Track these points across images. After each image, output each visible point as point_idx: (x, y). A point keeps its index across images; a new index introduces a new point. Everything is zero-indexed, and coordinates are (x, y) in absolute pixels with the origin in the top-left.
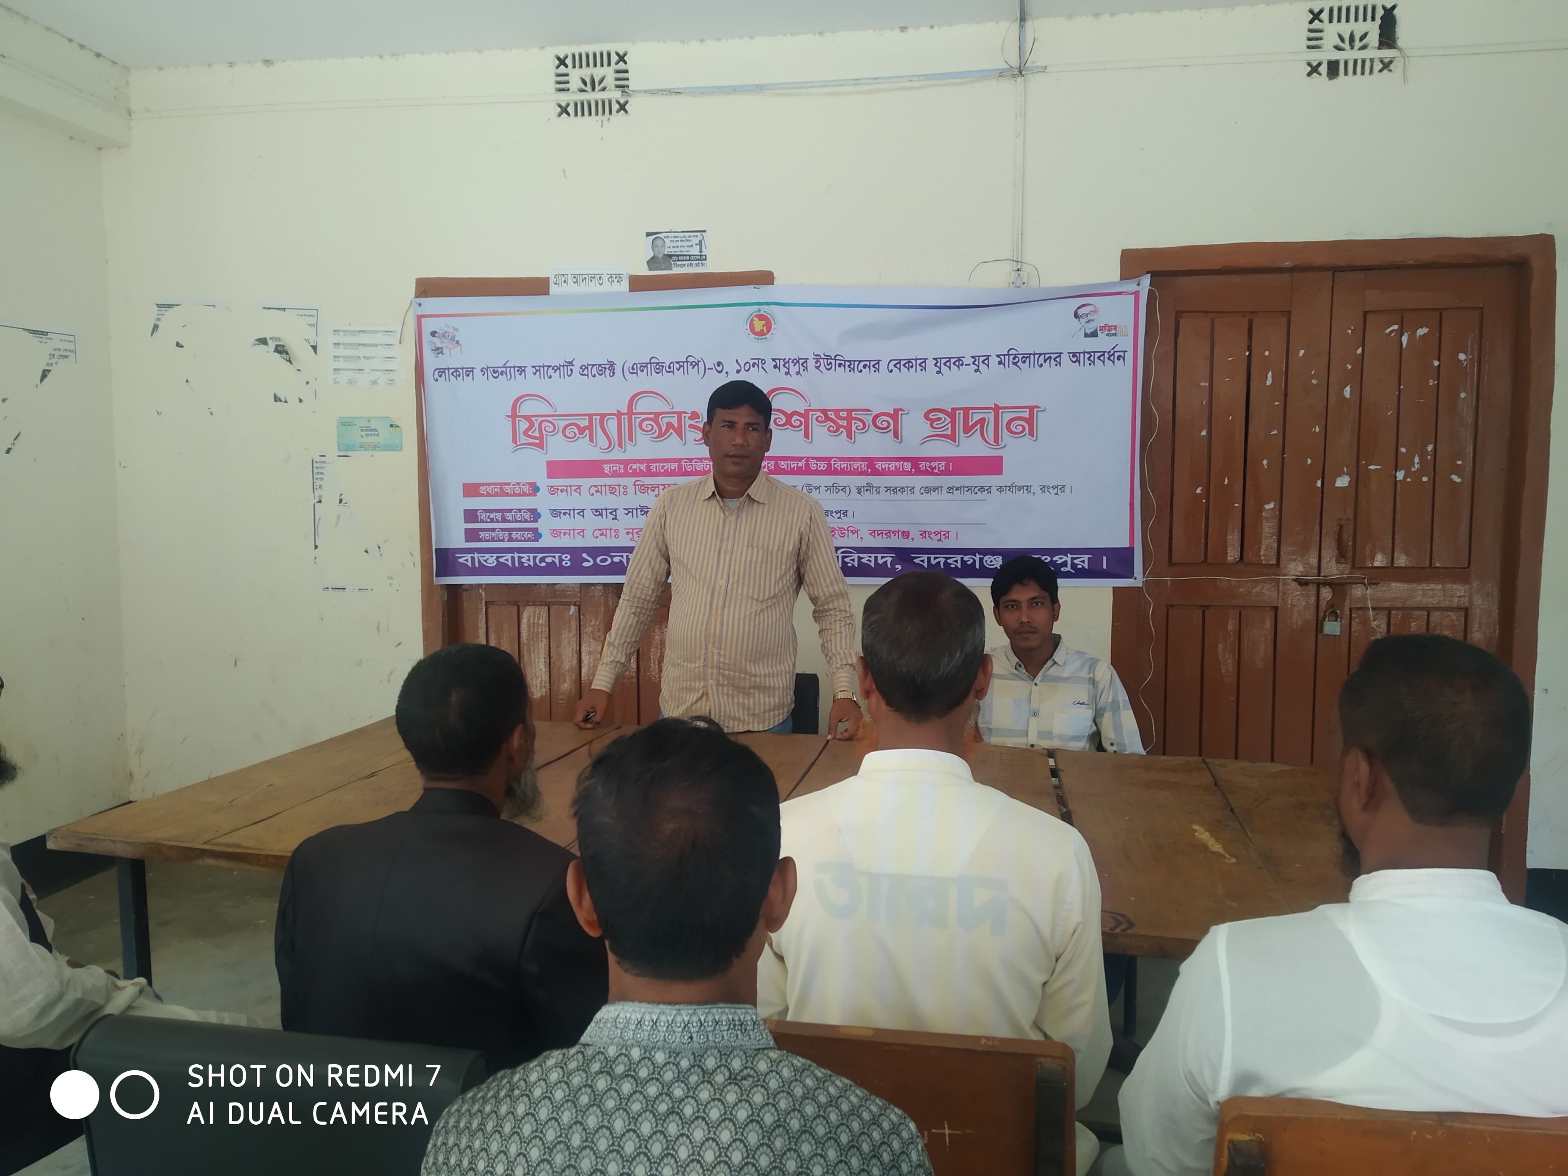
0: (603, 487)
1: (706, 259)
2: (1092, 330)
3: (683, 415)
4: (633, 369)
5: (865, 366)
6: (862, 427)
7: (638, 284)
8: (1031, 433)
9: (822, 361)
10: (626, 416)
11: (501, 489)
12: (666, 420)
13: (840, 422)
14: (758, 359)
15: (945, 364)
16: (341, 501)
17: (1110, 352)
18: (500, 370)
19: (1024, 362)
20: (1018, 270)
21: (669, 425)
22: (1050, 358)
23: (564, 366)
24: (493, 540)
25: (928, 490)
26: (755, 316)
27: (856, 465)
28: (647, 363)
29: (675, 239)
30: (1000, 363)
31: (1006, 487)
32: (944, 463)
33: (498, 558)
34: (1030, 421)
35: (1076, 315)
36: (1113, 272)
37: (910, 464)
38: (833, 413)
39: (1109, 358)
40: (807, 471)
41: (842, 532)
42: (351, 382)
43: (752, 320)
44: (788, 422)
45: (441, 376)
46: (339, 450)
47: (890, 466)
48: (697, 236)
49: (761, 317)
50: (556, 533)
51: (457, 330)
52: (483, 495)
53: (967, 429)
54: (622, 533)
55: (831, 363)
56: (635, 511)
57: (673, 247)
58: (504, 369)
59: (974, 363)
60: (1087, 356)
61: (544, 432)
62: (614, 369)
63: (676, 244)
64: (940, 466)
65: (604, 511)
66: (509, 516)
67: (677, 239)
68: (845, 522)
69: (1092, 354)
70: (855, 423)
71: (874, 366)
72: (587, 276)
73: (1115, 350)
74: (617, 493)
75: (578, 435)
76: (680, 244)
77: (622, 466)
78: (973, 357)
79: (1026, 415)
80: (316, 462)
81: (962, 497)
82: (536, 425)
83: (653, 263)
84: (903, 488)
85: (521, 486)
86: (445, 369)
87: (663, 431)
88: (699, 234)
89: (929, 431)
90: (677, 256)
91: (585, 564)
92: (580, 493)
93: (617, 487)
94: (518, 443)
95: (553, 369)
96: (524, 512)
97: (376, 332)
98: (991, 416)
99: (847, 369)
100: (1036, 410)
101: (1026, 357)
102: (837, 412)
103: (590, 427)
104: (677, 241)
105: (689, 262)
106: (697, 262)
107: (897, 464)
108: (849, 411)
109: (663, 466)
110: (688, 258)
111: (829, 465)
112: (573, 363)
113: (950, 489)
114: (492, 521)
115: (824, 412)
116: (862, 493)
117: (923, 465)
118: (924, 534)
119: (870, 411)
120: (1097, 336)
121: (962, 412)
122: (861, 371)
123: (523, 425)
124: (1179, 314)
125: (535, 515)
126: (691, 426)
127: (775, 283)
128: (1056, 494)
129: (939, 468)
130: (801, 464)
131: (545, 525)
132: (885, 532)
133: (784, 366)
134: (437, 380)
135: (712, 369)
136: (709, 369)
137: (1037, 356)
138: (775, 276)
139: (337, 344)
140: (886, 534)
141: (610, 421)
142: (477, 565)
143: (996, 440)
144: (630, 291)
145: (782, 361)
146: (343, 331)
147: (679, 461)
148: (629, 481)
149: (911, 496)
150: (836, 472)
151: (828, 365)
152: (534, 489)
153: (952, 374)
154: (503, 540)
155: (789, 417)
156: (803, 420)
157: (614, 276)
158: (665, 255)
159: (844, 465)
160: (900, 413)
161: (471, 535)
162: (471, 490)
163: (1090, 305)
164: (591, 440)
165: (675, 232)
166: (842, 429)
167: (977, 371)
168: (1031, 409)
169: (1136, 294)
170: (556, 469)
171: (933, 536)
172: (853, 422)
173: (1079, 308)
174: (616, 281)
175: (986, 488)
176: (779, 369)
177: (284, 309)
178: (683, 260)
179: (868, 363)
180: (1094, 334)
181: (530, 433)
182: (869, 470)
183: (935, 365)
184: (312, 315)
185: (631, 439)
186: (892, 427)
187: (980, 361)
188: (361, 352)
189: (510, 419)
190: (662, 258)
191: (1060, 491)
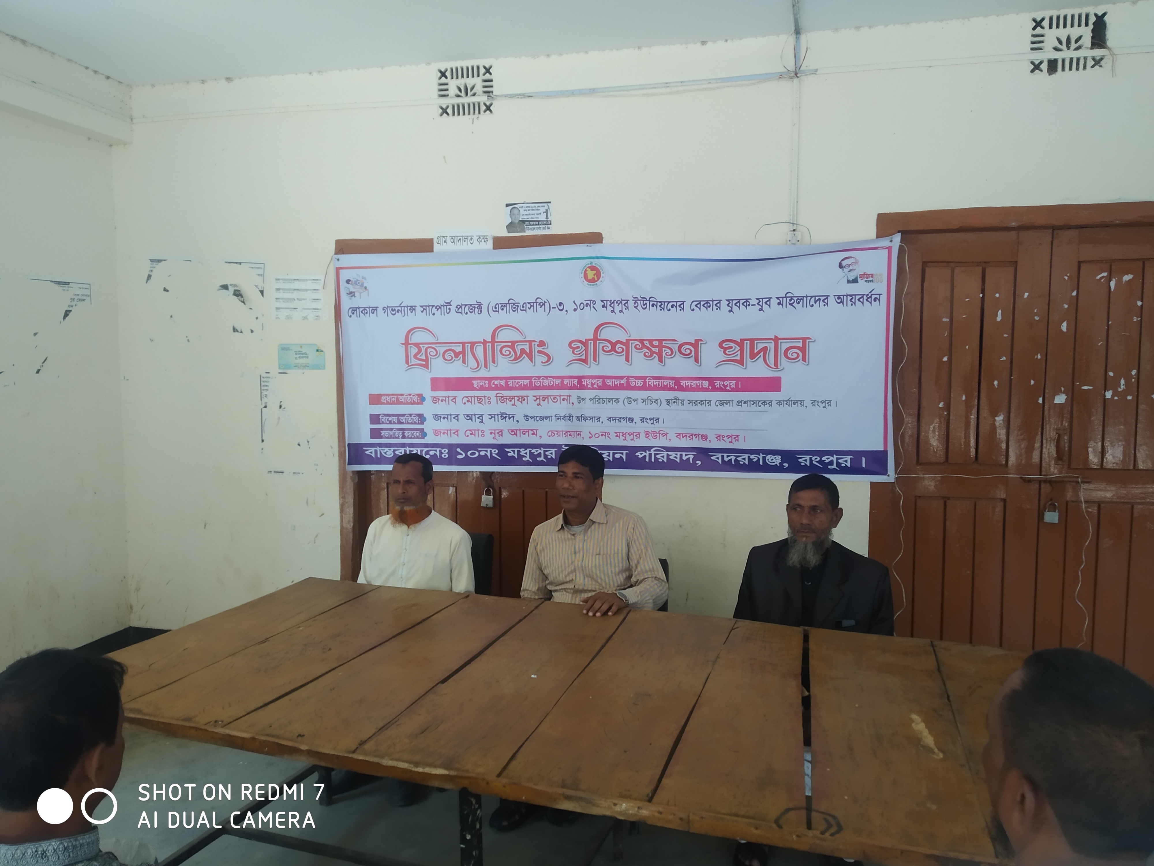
0: (473, 398)
1: (551, 224)
2: (854, 278)
3: (533, 343)
4: (496, 308)
5: (672, 306)
6: (670, 353)
7: (500, 243)
8: (804, 359)
9: (639, 302)
10: (490, 344)
11: (397, 399)
12: (520, 347)
13: (653, 349)
14: (590, 300)
15: (735, 304)
16: (281, 407)
17: (868, 295)
18: (397, 309)
19: (799, 303)
20: (794, 230)
21: (523, 351)
22: (819, 299)
23: (444, 306)
24: (391, 437)
25: (722, 403)
26: (588, 267)
27: (666, 382)
28: (506, 304)
29: (527, 209)
30: (779, 304)
31: (784, 401)
32: (734, 382)
33: (394, 451)
34: (803, 349)
35: (841, 266)
36: (871, 232)
37: (707, 382)
38: (647, 342)
39: (867, 300)
40: (628, 387)
41: (655, 435)
42: (288, 317)
43: (586, 271)
44: (613, 349)
45: (353, 313)
46: (280, 369)
47: (692, 384)
48: (544, 206)
49: (593, 268)
50: (437, 433)
51: (364, 278)
52: (383, 403)
53: (753, 356)
54: (487, 433)
55: (646, 304)
56: (496, 416)
57: (526, 215)
58: (400, 308)
59: (758, 304)
60: (849, 298)
61: (429, 356)
62: (481, 308)
63: (528, 212)
64: (731, 384)
65: (473, 416)
66: (403, 419)
67: (529, 209)
68: (657, 427)
69: (854, 296)
70: (665, 350)
71: (680, 306)
72: (461, 238)
73: (872, 293)
74: (483, 402)
75: (454, 358)
76: (531, 212)
77: (487, 382)
78: (757, 299)
79: (800, 345)
80: (263, 377)
81: (749, 409)
82: (423, 351)
83: (510, 227)
84: (702, 401)
85: (412, 397)
86: (357, 308)
87: (518, 355)
88: (545, 204)
89: (723, 357)
90: (529, 221)
91: (459, 457)
92: (455, 403)
93: (483, 398)
94: (410, 364)
95: (436, 308)
96: (414, 416)
97: (306, 280)
98: (771, 346)
99: (659, 308)
100: (808, 341)
101: (800, 299)
102: (651, 341)
103: (463, 352)
104: (529, 210)
105: (538, 226)
106: (544, 226)
107: (697, 382)
108: (661, 341)
109: (518, 382)
110: (537, 223)
111: (645, 383)
112: (451, 303)
113: (739, 403)
114: (390, 423)
115: (642, 341)
116: (670, 405)
117: (717, 384)
118: (718, 437)
119: (675, 340)
120: (857, 282)
121: (748, 342)
122: (669, 310)
123: (414, 350)
124: (925, 264)
125: (421, 418)
126: (539, 352)
127: (603, 242)
128: (825, 407)
129: (730, 386)
130: (623, 381)
131: (429, 426)
132: (688, 435)
133: (610, 305)
134: (351, 316)
135: (555, 308)
136: (553, 308)
137: (809, 298)
138: (603, 236)
139: (278, 289)
140: (689, 437)
141: (478, 347)
142: (379, 456)
143: (776, 364)
144: (494, 249)
145: (608, 302)
146: (283, 279)
147: (530, 378)
148: (492, 394)
149: (708, 408)
150: (650, 388)
151: (644, 305)
152: (421, 399)
153: (741, 312)
154: (398, 438)
155: (614, 345)
156: (624, 347)
157: (482, 237)
158: (520, 221)
159: (656, 382)
160: (700, 342)
161: (375, 433)
162: (375, 399)
163: (852, 257)
164: (464, 362)
165: (527, 203)
166: (655, 355)
167: (761, 310)
168: (804, 340)
169: (889, 249)
170: (437, 384)
171: (726, 439)
172: (664, 349)
173: (843, 260)
174: (483, 241)
175: (768, 402)
176: (606, 308)
177: (240, 263)
178: (534, 225)
179: (675, 303)
180: (855, 281)
181: (418, 356)
182: (676, 387)
183: (728, 305)
184: (260, 267)
185: (494, 362)
186: (693, 354)
187: (763, 302)
188: (296, 295)
189: (404, 346)
190: (518, 223)
191: (827, 405)
